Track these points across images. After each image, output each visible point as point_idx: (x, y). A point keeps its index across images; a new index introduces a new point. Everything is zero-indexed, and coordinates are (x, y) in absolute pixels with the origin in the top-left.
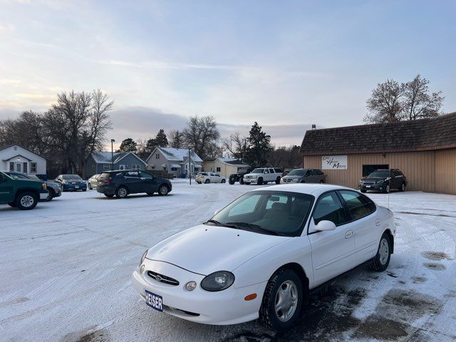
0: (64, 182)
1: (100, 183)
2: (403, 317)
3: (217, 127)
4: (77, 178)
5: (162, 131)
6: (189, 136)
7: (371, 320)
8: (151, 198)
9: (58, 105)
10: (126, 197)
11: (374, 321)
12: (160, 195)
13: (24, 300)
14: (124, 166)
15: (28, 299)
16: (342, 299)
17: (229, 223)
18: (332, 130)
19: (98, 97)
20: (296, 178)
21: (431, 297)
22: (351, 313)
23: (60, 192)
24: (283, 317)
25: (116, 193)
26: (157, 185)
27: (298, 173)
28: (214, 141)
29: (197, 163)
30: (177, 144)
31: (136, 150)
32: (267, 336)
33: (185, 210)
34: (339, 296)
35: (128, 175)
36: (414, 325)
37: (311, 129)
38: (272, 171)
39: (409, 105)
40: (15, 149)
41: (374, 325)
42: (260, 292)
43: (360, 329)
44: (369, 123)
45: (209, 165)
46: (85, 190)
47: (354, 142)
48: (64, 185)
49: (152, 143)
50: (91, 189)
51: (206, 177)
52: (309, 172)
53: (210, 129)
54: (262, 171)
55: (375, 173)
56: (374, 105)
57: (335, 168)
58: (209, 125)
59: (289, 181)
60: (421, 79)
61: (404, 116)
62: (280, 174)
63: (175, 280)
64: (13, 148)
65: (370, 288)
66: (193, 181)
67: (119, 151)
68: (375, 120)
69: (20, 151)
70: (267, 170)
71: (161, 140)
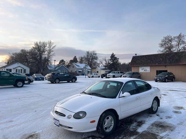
0: (35, 77)
1: (49, 77)
2: (157, 132)
3: (97, 55)
4: (41, 75)
5: (75, 57)
6: (86, 59)
7: (144, 133)
8: (69, 83)
9: (34, 46)
10: (59, 83)
11: (145, 133)
12: (72, 82)
13: (11, 121)
14: (60, 71)
15: (13, 121)
16: (135, 124)
17: (89, 93)
18: (143, 56)
19: (50, 43)
20: (128, 76)
21: (172, 124)
22: (136, 130)
23: (33, 81)
24: (107, 130)
25: (55, 81)
26: (71, 78)
27: (129, 74)
28: (96, 61)
29: (89, 69)
30: (81, 62)
31: (65, 64)
32: (100, 137)
33: (81, 88)
34: (134, 123)
35: (60, 74)
36: (161, 135)
37: (135, 55)
38: (119, 73)
39: (177, 45)
40: (18, 64)
41: (144, 135)
42: (97, 120)
43: (138, 136)
44: (160, 53)
45: (94, 70)
46: (43, 80)
47: (153, 61)
48: (35, 78)
49: (71, 62)
50: (46, 79)
51: (92, 75)
52: (134, 73)
53: (94, 56)
54: (115, 73)
55: (161, 74)
56: (162, 45)
57: (145, 72)
58: (94, 54)
59: (125, 77)
60: (182, 34)
61: (175, 50)
62: (122, 74)
63: (64, 115)
64: (17, 63)
65: (147, 120)
66: (87, 76)
67: (58, 65)
68: (162, 52)
69: (20, 65)
70: (116, 72)
71: (75, 60)
